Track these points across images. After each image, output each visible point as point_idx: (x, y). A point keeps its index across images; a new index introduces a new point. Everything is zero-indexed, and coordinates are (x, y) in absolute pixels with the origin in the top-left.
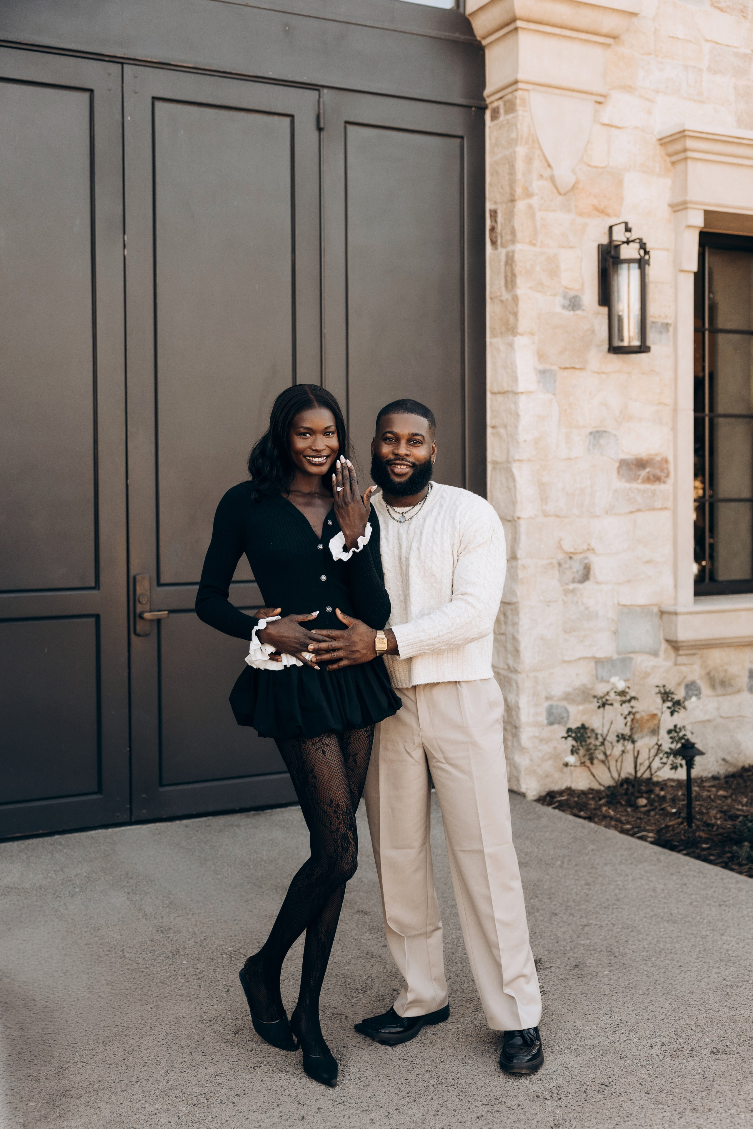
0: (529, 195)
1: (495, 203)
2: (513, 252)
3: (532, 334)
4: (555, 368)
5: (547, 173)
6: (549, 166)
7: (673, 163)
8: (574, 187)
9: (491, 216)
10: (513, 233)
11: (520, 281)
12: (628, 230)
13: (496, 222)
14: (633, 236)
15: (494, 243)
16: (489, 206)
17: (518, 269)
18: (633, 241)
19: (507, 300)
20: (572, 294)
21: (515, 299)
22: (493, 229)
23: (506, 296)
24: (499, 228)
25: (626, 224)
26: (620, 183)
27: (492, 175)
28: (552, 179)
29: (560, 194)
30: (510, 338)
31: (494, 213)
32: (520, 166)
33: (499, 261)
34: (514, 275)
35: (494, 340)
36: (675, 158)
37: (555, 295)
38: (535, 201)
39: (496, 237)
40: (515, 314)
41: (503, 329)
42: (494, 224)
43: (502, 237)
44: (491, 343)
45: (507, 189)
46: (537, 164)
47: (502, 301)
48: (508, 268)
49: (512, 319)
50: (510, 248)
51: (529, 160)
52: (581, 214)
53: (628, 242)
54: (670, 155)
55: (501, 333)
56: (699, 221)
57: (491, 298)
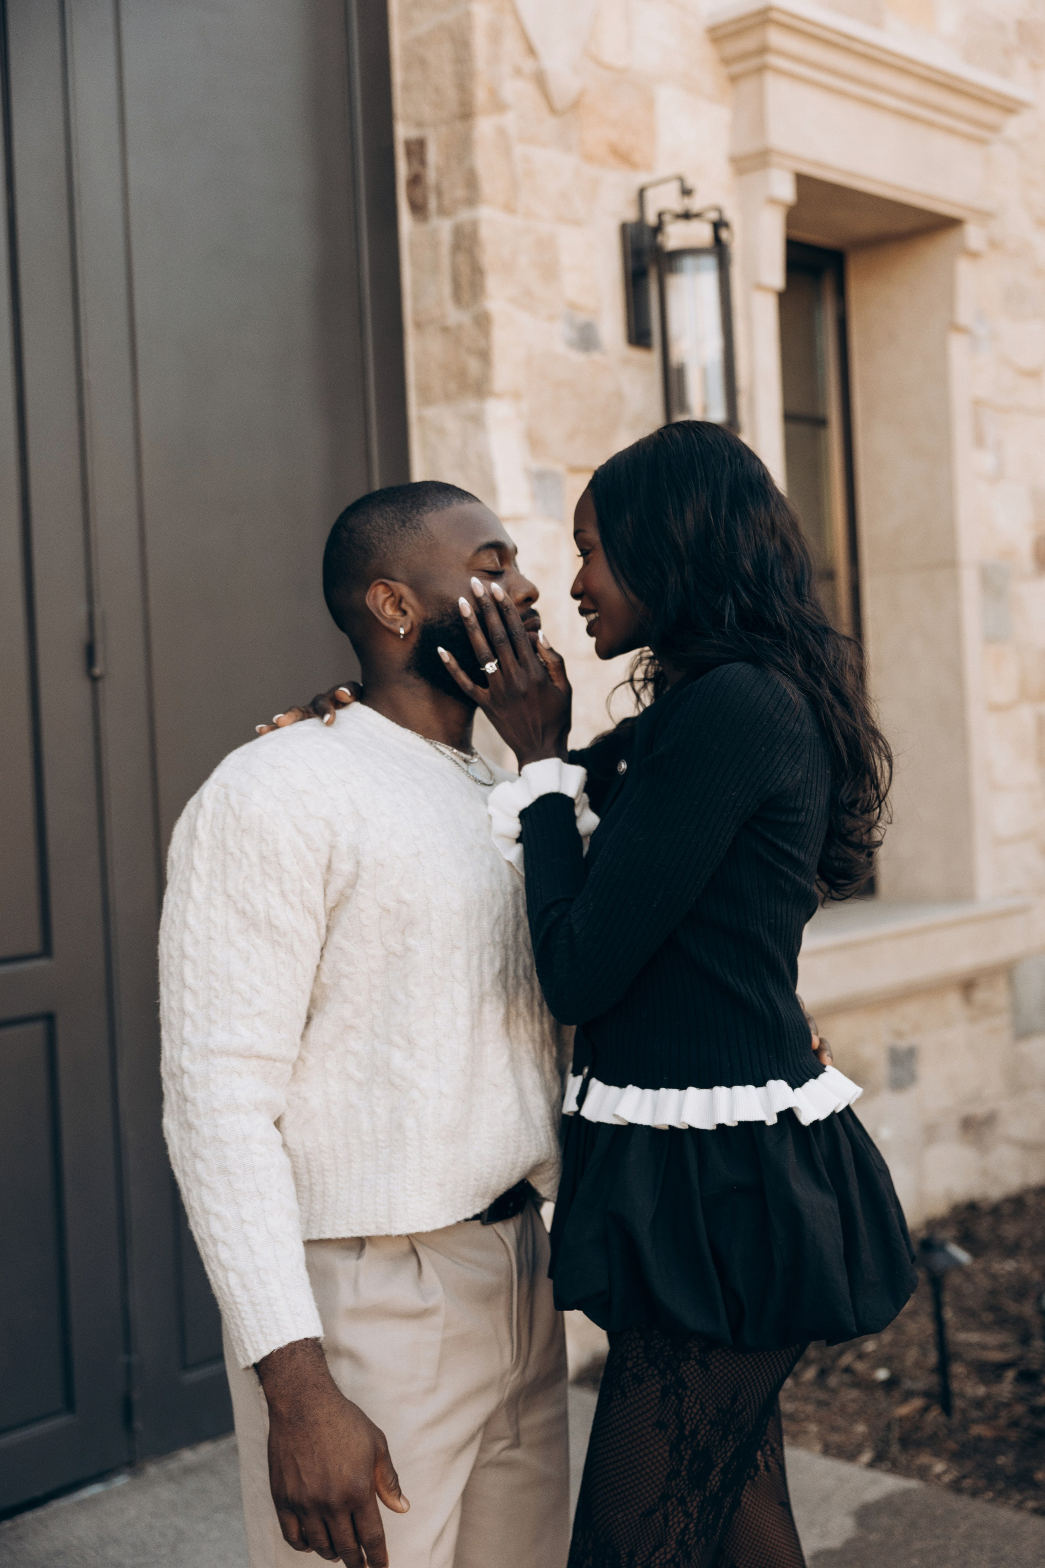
0: (499, 106)
1: (420, 124)
2: (475, 225)
3: (517, 396)
4: (560, 468)
5: (528, 65)
6: (531, 51)
7: (734, 79)
8: (576, 105)
9: (409, 153)
10: (472, 182)
11: (493, 283)
12: (686, 192)
13: (423, 162)
14: (696, 204)
15: (419, 209)
16: (402, 132)
17: (489, 257)
18: (698, 216)
19: (460, 326)
20: (582, 318)
21: (483, 322)
22: (415, 181)
23: (454, 316)
24: (431, 176)
25: (681, 180)
26: (649, 103)
27: (407, 67)
28: (540, 80)
29: (553, 110)
30: (471, 405)
31: (417, 149)
32: (480, 44)
33: (435, 245)
34: (477, 271)
35: (430, 412)
36: (737, 68)
37: (551, 318)
38: (510, 120)
39: (425, 198)
40: (485, 356)
41: (452, 387)
42: (416, 166)
43: (440, 194)
44: (421, 419)
45: (451, 93)
46: (511, 45)
47: (445, 330)
48: (462, 258)
49: (474, 365)
50: (464, 215)
51: (495, 36)
52: (589, 158)
53: (686, 216)
54: (726, 61)
55: (448, 397)
56: (786, 191)
57: (418, 325)
